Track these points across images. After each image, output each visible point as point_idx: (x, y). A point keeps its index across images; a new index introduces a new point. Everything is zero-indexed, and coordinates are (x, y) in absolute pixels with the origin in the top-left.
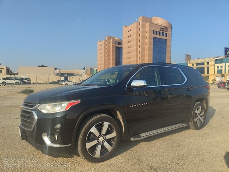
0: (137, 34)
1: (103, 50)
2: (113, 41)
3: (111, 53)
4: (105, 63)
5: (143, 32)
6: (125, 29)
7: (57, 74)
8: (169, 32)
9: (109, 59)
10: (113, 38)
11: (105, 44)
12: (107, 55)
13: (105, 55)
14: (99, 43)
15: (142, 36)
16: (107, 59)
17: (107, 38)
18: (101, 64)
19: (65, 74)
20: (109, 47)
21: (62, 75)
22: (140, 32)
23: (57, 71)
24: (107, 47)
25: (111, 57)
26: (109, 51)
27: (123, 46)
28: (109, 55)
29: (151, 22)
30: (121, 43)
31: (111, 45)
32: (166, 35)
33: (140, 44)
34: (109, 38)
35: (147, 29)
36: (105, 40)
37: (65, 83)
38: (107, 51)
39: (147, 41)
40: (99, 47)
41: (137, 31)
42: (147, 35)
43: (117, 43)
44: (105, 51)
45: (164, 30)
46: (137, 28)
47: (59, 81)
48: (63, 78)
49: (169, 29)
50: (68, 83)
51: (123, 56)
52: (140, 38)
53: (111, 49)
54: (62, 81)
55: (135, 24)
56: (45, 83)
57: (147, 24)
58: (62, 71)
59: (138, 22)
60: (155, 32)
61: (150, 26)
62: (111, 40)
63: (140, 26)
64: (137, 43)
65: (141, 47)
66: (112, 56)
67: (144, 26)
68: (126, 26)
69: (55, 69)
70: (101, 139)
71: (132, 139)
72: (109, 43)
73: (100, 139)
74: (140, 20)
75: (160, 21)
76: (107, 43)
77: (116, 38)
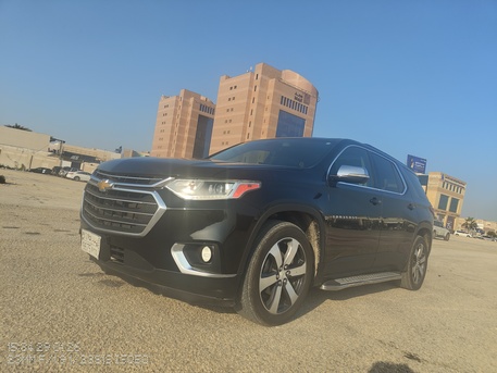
0: (249, 98)
1: (170, 116)
2: (195, 102)
3: (187, 127)
4: (170, 145)
5: (262, 95)
6: (224, 83)
7: (54, 153)
8: (310, 106)
9: (180, 139)
10: (197, 97)
11: (176, 105)
12: (176, 129)
13: (173, 128)
14: (164, 102)
15: (259, 104)
16: (175, 138)
17: (182, 94)
18: (160, 147)
19: (72, 154)
20: (184, 113)
21: (66, 156)
22: (255, 95)
23: (56, 146)
24: (179, 112)
25: (186, 135)
26: (183, 122)
27: (216, 117)
28: (181, 130)
29: (279, 80)
30: (212, 111)
31: (190, 109)
32: (305, 110)
33: (252, 118)
34: (188, 94)
35: (270, 91)
36: (178, 97)
37: (75, 174)
38: (178, 121)
39: (267, 115)
40: (162, 110)
41: (250, 91)
42: (269, 103)
43: (203, 107)
44: (174, 120)
45: (303, 100)
46: (251, 86)
47: (57, 169)
48: (67, 164)
49: (312, 100)
50: (81, 176)
51: (213, 138)
52: (254, 107)
53: (189, 118)
54: (67, 169)
55: (248, 76)
56: (21, 169)
57: (272, 82)
58: (68, 148)
59: (253, 73)
60: (284, 100)
61: (276, 87)
62: (192, 100)
63: (257, 83)
64: (246, 116)
65: (252, 125)
66: (188, 134)
67: (264, 84)
68: (228, 77)
69: (52, 140)
70: (282, 275)
71: (323, 287)
72: (185, 104)
73: (280, 273)
74: (259, 70)
75: (297, 80)
76: (180, 104)
77: (203, 98)
